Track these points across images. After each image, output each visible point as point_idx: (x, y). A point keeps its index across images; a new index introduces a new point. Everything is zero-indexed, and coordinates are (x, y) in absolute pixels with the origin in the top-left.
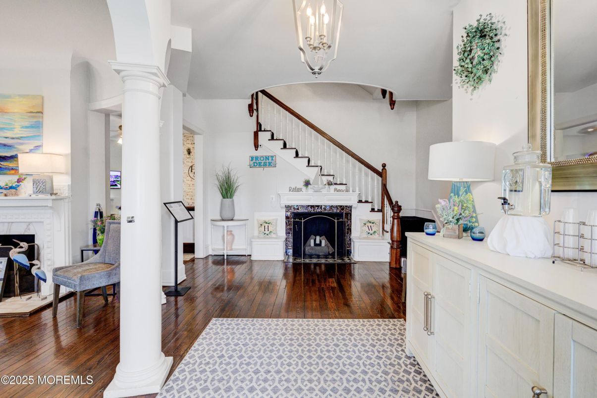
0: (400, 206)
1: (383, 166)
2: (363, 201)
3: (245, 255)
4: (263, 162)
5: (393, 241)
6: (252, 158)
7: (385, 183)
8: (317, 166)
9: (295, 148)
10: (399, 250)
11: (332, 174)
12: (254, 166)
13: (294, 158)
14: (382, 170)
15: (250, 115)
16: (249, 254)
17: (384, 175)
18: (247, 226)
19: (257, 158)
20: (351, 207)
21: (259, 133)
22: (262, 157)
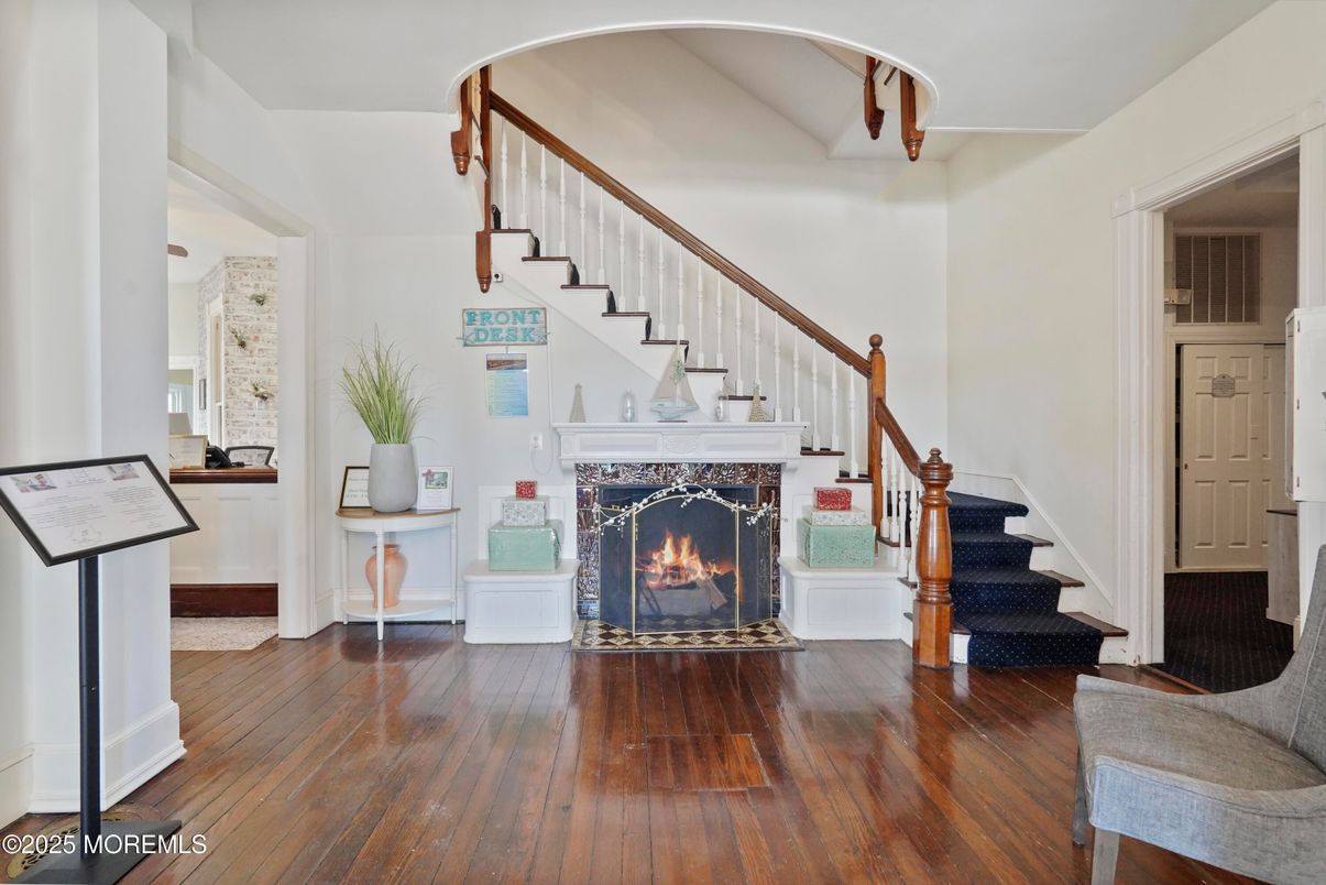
0: (949, 467)
1: (872, 344)
2: (816, 449)
3: (449, 623)
4: (505, 328)
5: (925, 579)
6: (470, 316)
7: (881, 395)
8: (674, 343)
9: (606, 287)
10: (948, 608)
11: (720, 366)
12: (478, 339)
13: (604, 315)
14: (872, 353)
15: (458, 167)
16: (460, 618)
17: (876, 371)
18: (454, 531)
19: (486, 314)
20: (778, 468)
21: (494, 237)
22: (502, 311)
